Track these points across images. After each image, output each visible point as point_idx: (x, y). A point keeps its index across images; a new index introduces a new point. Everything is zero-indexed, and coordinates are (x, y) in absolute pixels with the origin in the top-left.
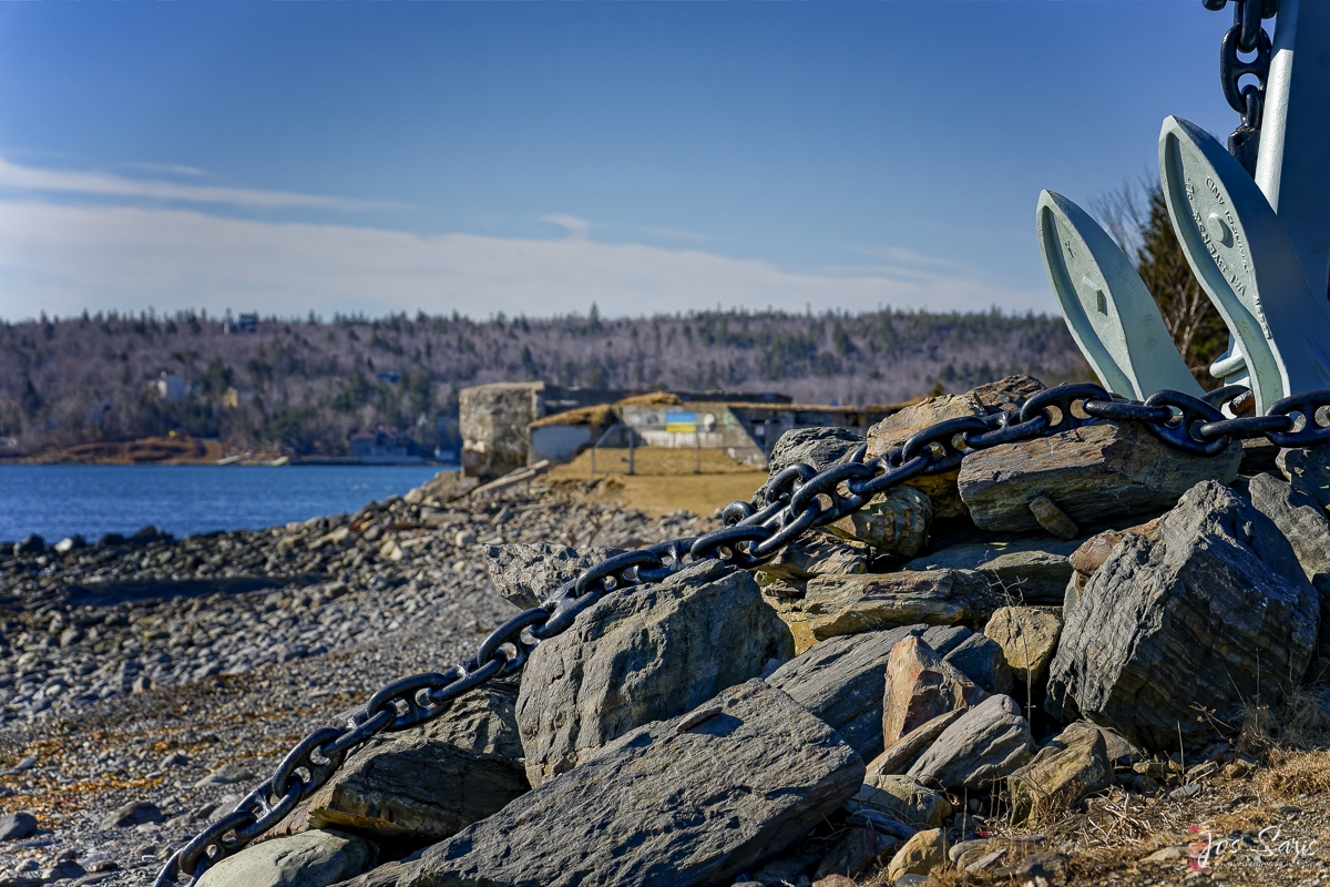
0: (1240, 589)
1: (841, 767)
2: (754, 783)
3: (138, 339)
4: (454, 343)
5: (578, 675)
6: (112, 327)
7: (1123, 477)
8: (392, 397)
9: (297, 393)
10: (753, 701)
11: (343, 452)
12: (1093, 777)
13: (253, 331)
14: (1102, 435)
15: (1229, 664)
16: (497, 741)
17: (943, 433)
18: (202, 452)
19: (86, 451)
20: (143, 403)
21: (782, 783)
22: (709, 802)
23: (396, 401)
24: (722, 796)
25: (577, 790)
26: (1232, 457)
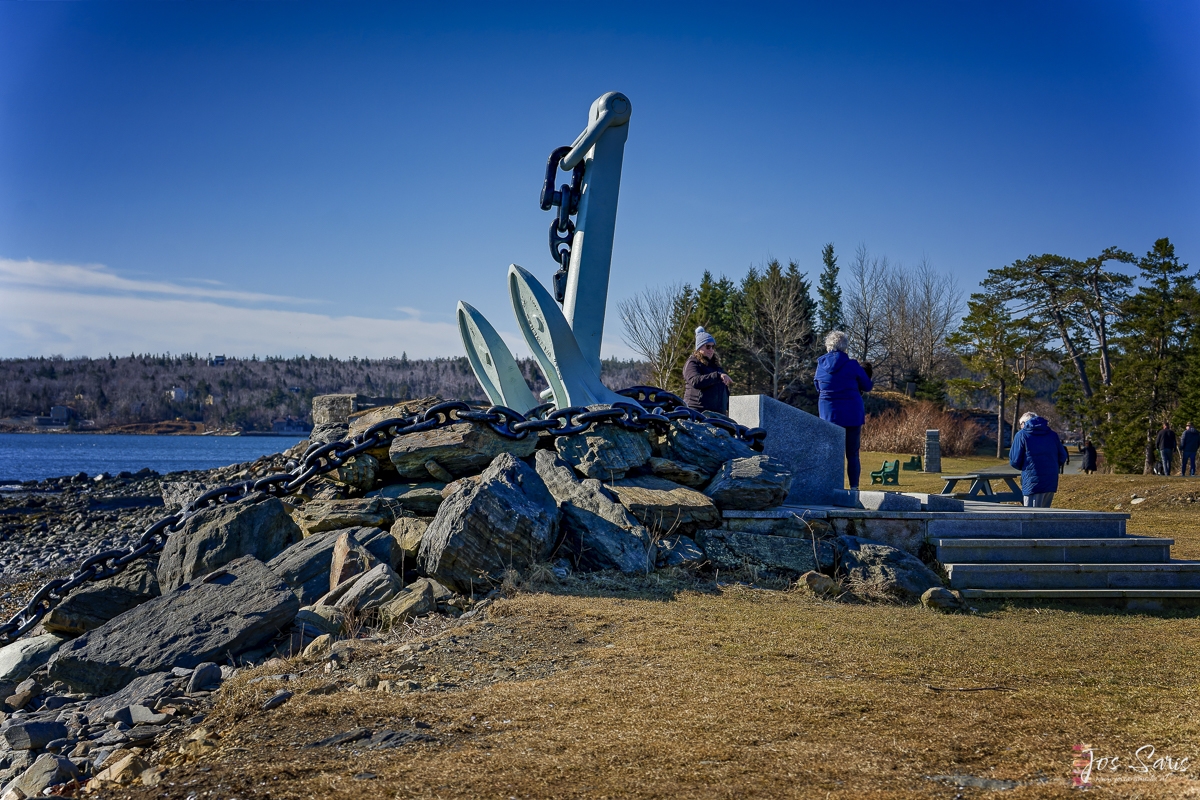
0: (504, 510)
1: (285, 601)
2: (238, 610)
3: (161, 369)
4: (330, 373)
5: (183, 552)
6: (147, 362)
7: (473, 450)
8: (296, 400)
9: (245, 398)
10: (245, 567)
11: (269, 429)
12: (421, 608)
13: (223, 365)
14: (464, 428)
15: (499, 549)
16: (150, 586)
17: (384, 426)
18: (194, 428)
19: (132, 428)
20: (162, 402)
21: (253, 610)
22: (214, 620)
23: (298, 402)
24: (222, 617)
25: (147, 613)
26: (532, 440)
